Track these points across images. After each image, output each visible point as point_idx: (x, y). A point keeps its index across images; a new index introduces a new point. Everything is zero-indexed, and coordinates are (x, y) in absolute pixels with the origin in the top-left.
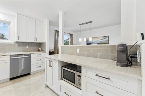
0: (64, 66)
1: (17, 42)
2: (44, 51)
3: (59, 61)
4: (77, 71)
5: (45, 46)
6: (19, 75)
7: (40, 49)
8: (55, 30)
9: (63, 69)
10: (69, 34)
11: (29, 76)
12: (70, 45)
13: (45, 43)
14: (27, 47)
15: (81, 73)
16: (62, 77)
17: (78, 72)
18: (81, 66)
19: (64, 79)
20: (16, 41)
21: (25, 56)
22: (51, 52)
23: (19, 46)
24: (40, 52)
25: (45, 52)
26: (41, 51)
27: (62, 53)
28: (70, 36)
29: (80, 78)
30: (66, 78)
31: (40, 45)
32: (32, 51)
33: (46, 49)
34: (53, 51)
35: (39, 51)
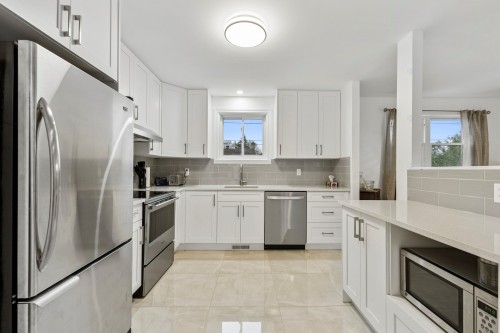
0: (414, 248)
1: (277, 160)
2: (344, 186)
3: (388, 224)
4: (475, 285)
5: (346, 170)
6: (281, 242)
7: (331, 180)
8: (385, 110)
9: (408, 260)
10: (461, 112)
11: (302, 251)
12: (466, 166)
13: (345, 161)
14: (299, 172)
15: (497, 296)
16: (401, 288)
17: (477, 290)
18: (496, 266)
19: (409, 297)
20: (275, 157)
21: (293, 195)
22: (369, 189)
23: (281, 169)
24: (332, 189)
25: (347, 189)
26: (334, 185)
27: (409, 199)
28: (466, 123)
29: (491, 318)
30: (435, 306)
31: (331, 165)
32: (309, 185)
33: (349, 179)
34: (377, 186)
35: (327, 184)
